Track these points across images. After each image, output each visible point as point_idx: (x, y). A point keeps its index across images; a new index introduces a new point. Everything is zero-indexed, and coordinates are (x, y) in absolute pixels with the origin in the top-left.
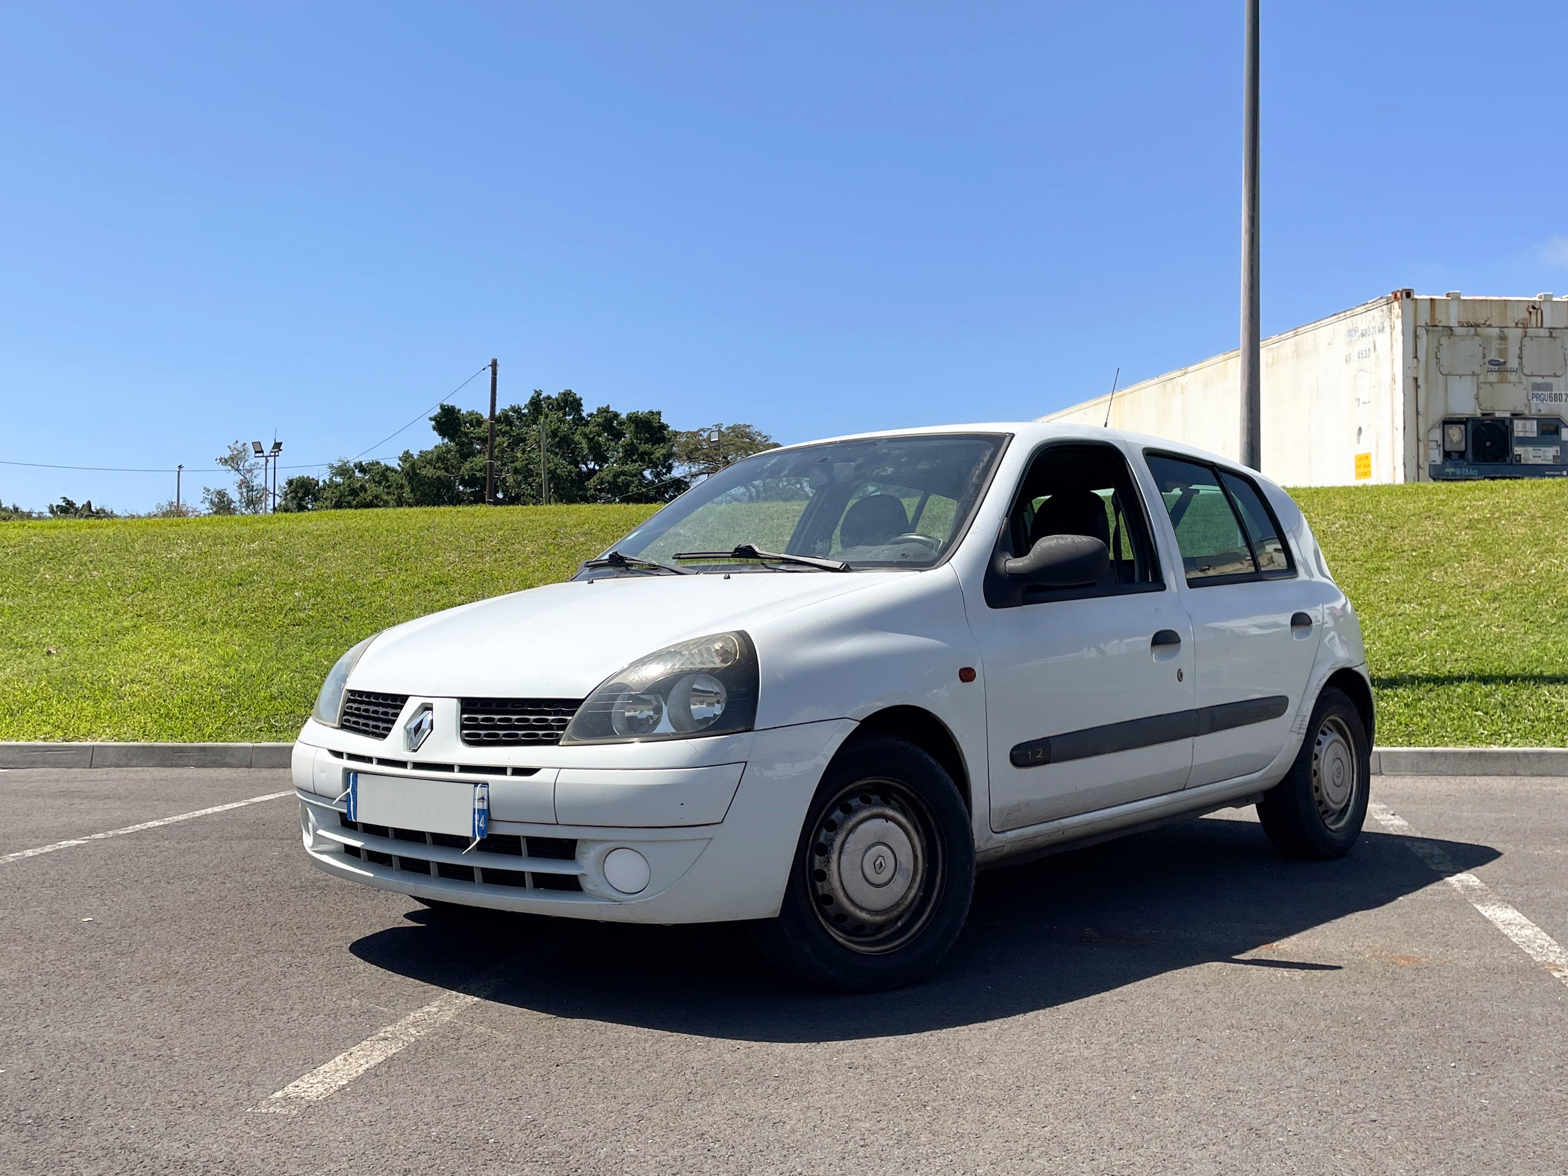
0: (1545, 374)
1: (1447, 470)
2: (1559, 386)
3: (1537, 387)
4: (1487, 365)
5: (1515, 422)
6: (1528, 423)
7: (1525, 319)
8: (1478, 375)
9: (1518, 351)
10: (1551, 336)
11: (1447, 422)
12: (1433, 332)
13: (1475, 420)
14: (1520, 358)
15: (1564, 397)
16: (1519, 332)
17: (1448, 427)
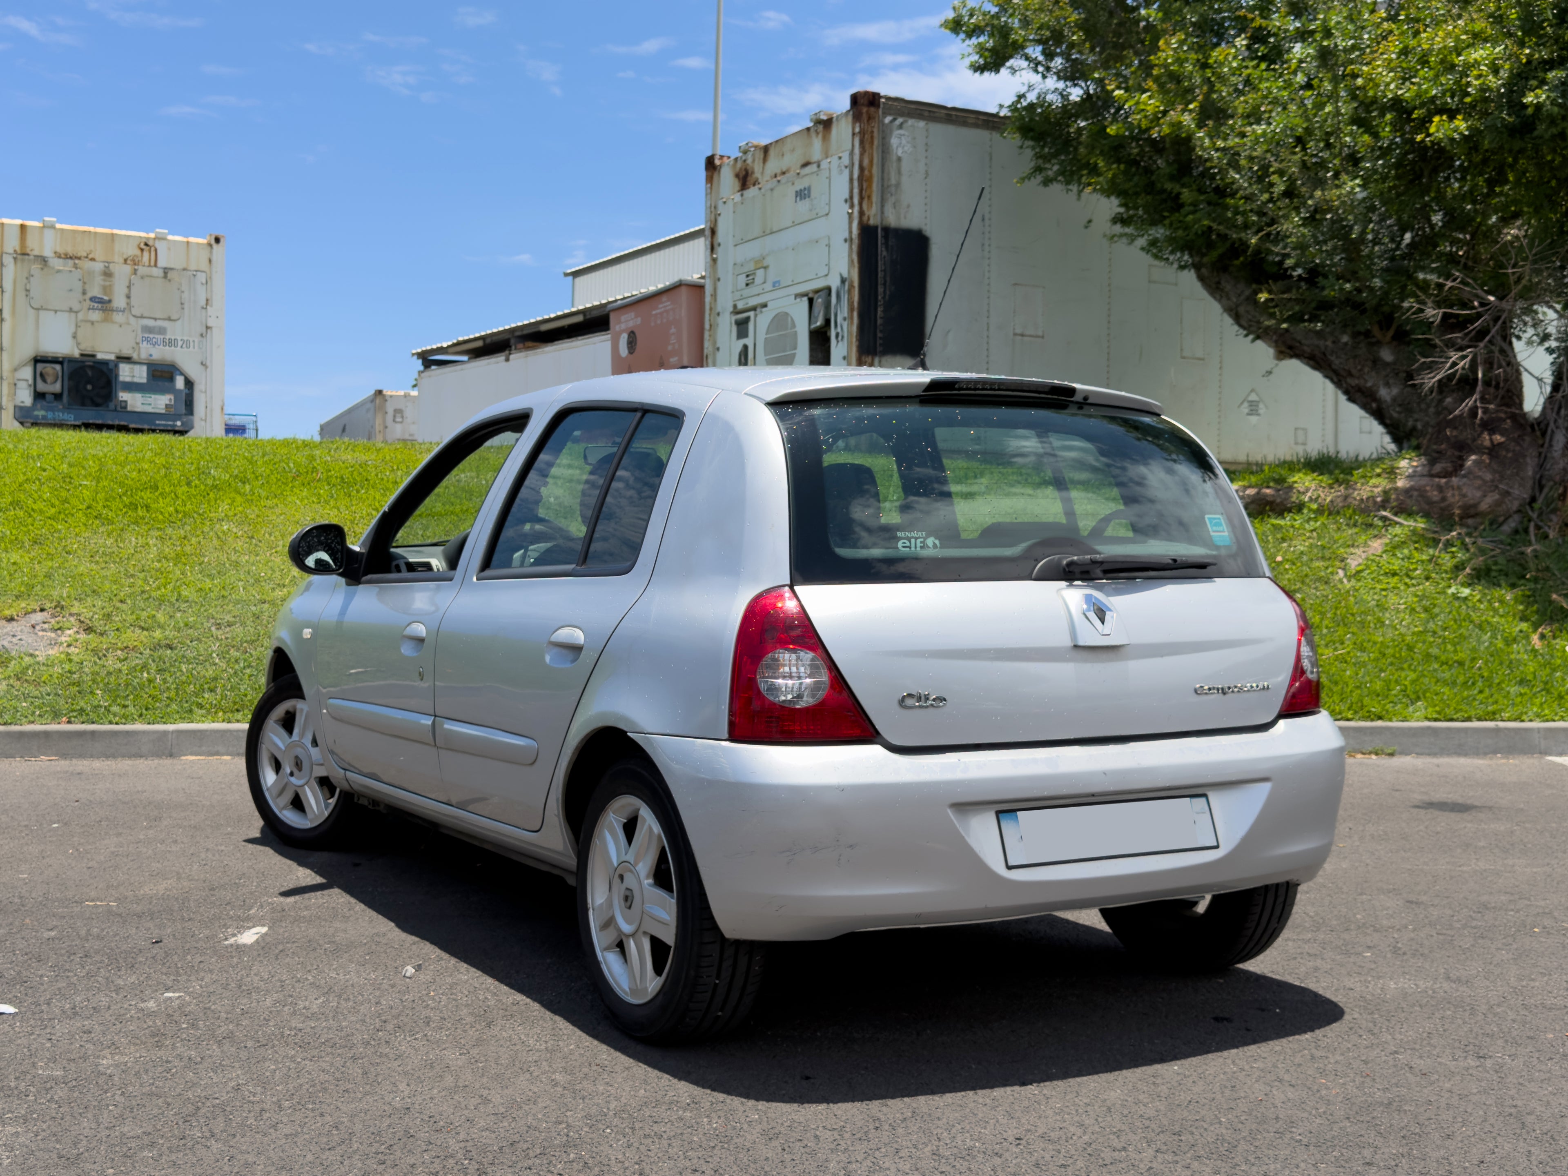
0: (157, 316)
1: (36, 413)
2: (174, 331)
3: (147, 329)
4: (88, 301)
5: (121, 365)
6: (137, 367)
7: (135, 256)
8: (77, 312)
9: (126, 291)
10: (165, 277)
11: (38, 360)
12: (23, 261)
13: (71, 360)
14: (129, 297)
15: (180, 343)
16: (128, 269)
17: (40, 366)
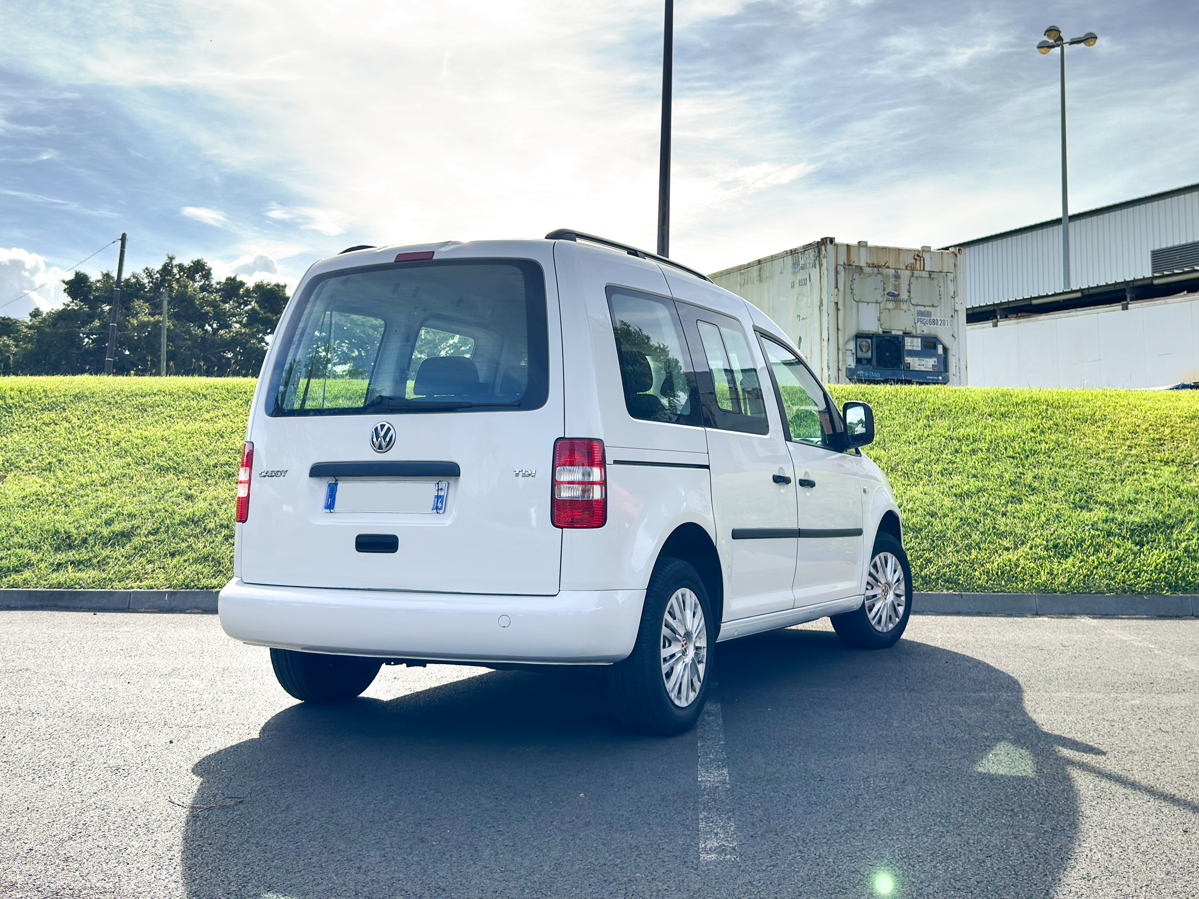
0: (926, 304)
1: (858, 372)
2: (937, 314)
3: (921, 314)
4: (886, 296)
5: (906, 339)
6: (915, 339)
7: (912, 263)
8: (880, 303)
9: (907, 287)
10: (930, 277)
11: (859, 336)
12: (849, 269)
13: (877, 336)
14: (909, 292)
15: (939, 322)
16: (908, 273)
17: (859, 340)
